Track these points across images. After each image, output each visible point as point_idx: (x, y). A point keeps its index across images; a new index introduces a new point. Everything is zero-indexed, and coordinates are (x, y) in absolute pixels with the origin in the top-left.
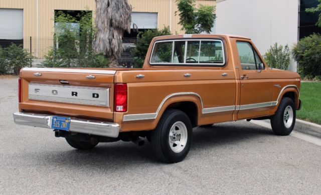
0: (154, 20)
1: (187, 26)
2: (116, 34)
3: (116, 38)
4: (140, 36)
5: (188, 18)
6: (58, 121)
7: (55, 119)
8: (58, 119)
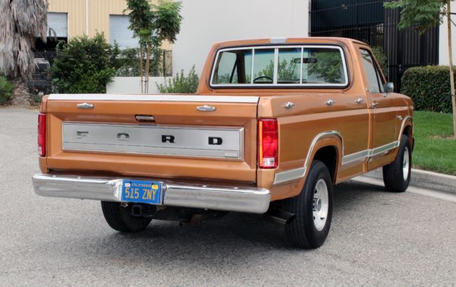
0: (63, 25)
1: (142, 31)
2: (24, 43)
3: (25, 50)
4: (61, 47)
5: (143, 19)
6: (134, 187)
7: (128, 185)
8: (135, 185)
